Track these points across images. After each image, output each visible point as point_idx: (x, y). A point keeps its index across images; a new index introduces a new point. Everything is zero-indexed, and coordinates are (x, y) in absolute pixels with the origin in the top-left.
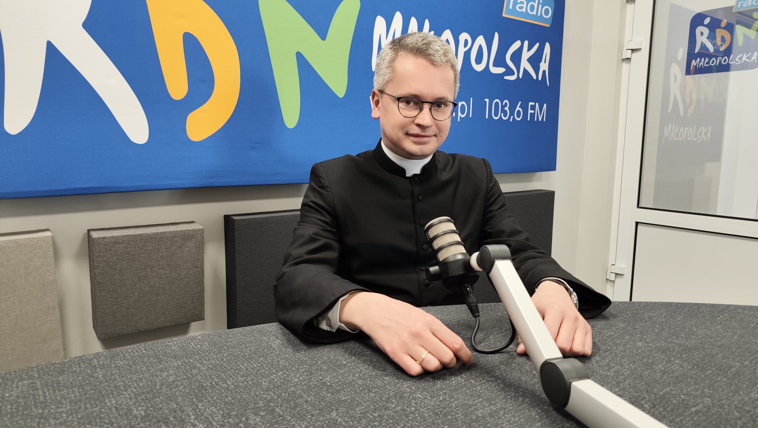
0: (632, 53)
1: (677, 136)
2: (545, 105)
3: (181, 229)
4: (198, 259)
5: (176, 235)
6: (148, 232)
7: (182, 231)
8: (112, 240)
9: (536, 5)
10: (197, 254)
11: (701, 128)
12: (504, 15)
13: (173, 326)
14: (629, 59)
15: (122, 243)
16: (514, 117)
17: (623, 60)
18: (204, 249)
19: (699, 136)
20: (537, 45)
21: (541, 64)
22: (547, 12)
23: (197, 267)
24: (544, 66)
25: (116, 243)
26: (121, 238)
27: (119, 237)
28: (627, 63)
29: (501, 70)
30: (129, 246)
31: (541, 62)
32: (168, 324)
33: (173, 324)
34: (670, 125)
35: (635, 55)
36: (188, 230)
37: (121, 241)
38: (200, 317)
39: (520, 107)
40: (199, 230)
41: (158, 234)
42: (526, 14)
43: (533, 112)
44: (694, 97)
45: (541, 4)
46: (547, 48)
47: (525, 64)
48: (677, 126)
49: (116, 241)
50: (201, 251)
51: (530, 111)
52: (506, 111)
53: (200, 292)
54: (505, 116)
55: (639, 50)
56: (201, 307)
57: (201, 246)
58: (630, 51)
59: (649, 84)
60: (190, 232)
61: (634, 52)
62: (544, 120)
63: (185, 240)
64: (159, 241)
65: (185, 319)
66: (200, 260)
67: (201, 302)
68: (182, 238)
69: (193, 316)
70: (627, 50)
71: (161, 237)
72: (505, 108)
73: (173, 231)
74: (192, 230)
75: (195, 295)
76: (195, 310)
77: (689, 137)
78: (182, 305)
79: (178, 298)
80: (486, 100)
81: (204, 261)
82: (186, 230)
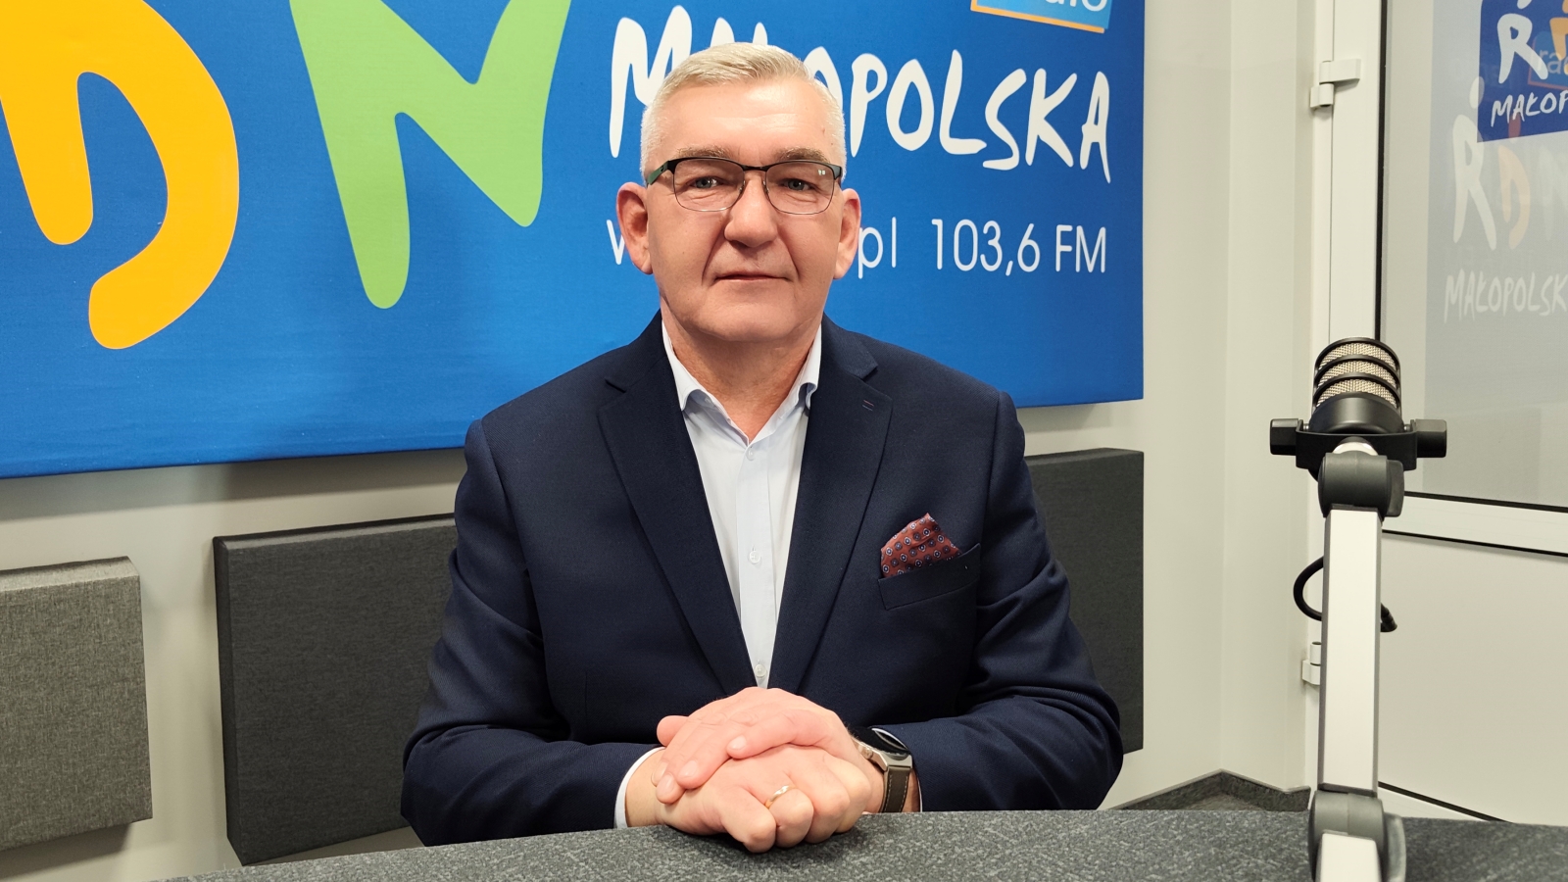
0: (1335, 91)
1: (1484, 301)
2: (1103, 232)
3: (74, 582)
4: (126, 658)
5: (63, 597)
7: (77, 586)
10: (123, 646)
11: (1549, 281)
12: (975, 7)
13: (62, 837)
14: (1327, 109)
16: (1016, 264)
17: (1315, 110)
19: (1545, 300)
20: (1073, 79)
21: (1085, 128)
23: (124, 680)
24: (1094, 132)
28: (1325, 118)
29: (973, 146)
31: (1085, 122)
32: (47, 833)
33: (62, 832)
34: (1461, 274)
35: (1343, 98)
36: (96, 584)
38: (145, 814)
39: (1030, 238)
40: (125, 581)
43: (1068, 248)
44: (1525, 199)
46: (1101, 86)
48: (1481, 274)
50: (134, 637)
51: (1060, 248)
52: (993, 248)
53: (138, 743)
54: (991, 262)
55: (1352, 82)
56: (140, 784)
57: (133, 624)
58: (1330, 87)
59: (1385, 167)
60: (100, 587)
61: (1339, 88)
62: (1103, 270)
63: (86, 609)
64: (14, 615)
65: (95, 818)
66: (131, 661)
67: (141, 771)
68: (78, 604)
69: (120, 808)
70: (1321, 84)
71: (20, 603)
72: (991, 243)
73: (51, 588)
74: (105, 581)
75: (124, 753)
76: (125, 793)
77: (1519, 302)
78: (87, 781)
79: (74, 764)
80: (935, 222)
81: (143, 662)
82: (89, 584)
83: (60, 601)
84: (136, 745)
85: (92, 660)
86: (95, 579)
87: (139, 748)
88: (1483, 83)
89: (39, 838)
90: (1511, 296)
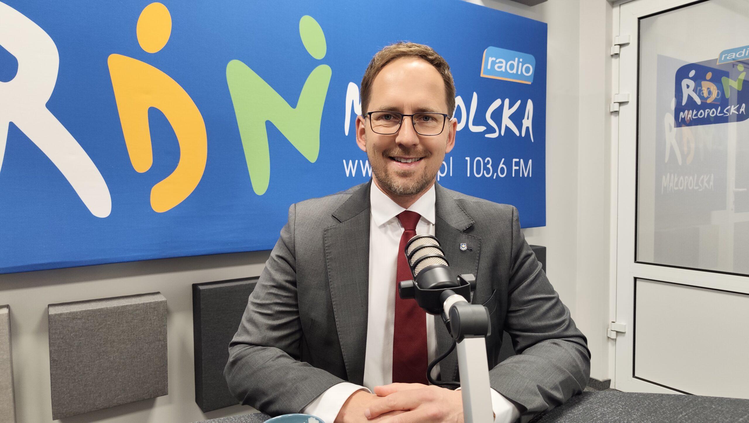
0: (620, 106)
1: (677, 186)
2: (530, 161)
3: (142, 302)
4: (161, 332)
5: (138, 308)
6: (108, 307)
7: (143, 304)
8: (70, 316)
9: (515, 64)
10: (160, 327)
11: (702, 177)
12: (482, 75)
13: (134, 402)
14: (617, 112)
15: (80, 319)
16: (497, 175)
17: (612, 113)
18: (166, 322)
19: (700, 185)
20: (519, 102)
21: (524, 121)
22: (527, 70)
23: (160, 340)
24: (527, 123)
25: (74, 319)
26: (79, 313)
27: (77, 312)
28: (616, 116)
29: (482, 129)
30: (87, 322)
31: (523, 118)
32: (129, 400)
33: (135, 400)
34: (668, 175)
35: (623, 108)
36: (150, 303)
37: (79, 317)
38: (164, 392)
39: (503, 164)
40: (161, 302)
41: (118, 308)
42: (506, 73)
43: (517, 168)
44: (693, 145)
45: (521, 62)
46: (530, 105)
47: (506, 122)
48: (676, 176)
49: (74, 316)
50: (164, 324)
51: (514, 168)
52: (489, 168)
53: (164, 365)
54: (488, 173)
55: (627, 103)
56: (164, 381)
57: (164, 319)
58: (618, 104)
59: (639, 136)
60: (152, 304)
61: (621, 105)
62: (530, 176)
63: (146, 313)
64: (120, 315)
65: (147, 394)
66: (162, 333)
67: (165, 376)
68: (143, 311)
69: (156, 391)
70: (614, 103)
71: (122, 311)
72: (488, 166)
73: (134, 304)
74: (154, 302)
75: (159, 369)
76: (158, 384)
77: (691, 186)
78: (144, 380)
79: (140, 373)
80: (467, 158)
81: (167, 334)
82: (148, 303)
83: (137, 310)
84: (163, 366)
85: (148, 333)
86: (150, 301)
87: (164, 367)
88: (676, 101)
89: (126, 402)
90: (687, 183)
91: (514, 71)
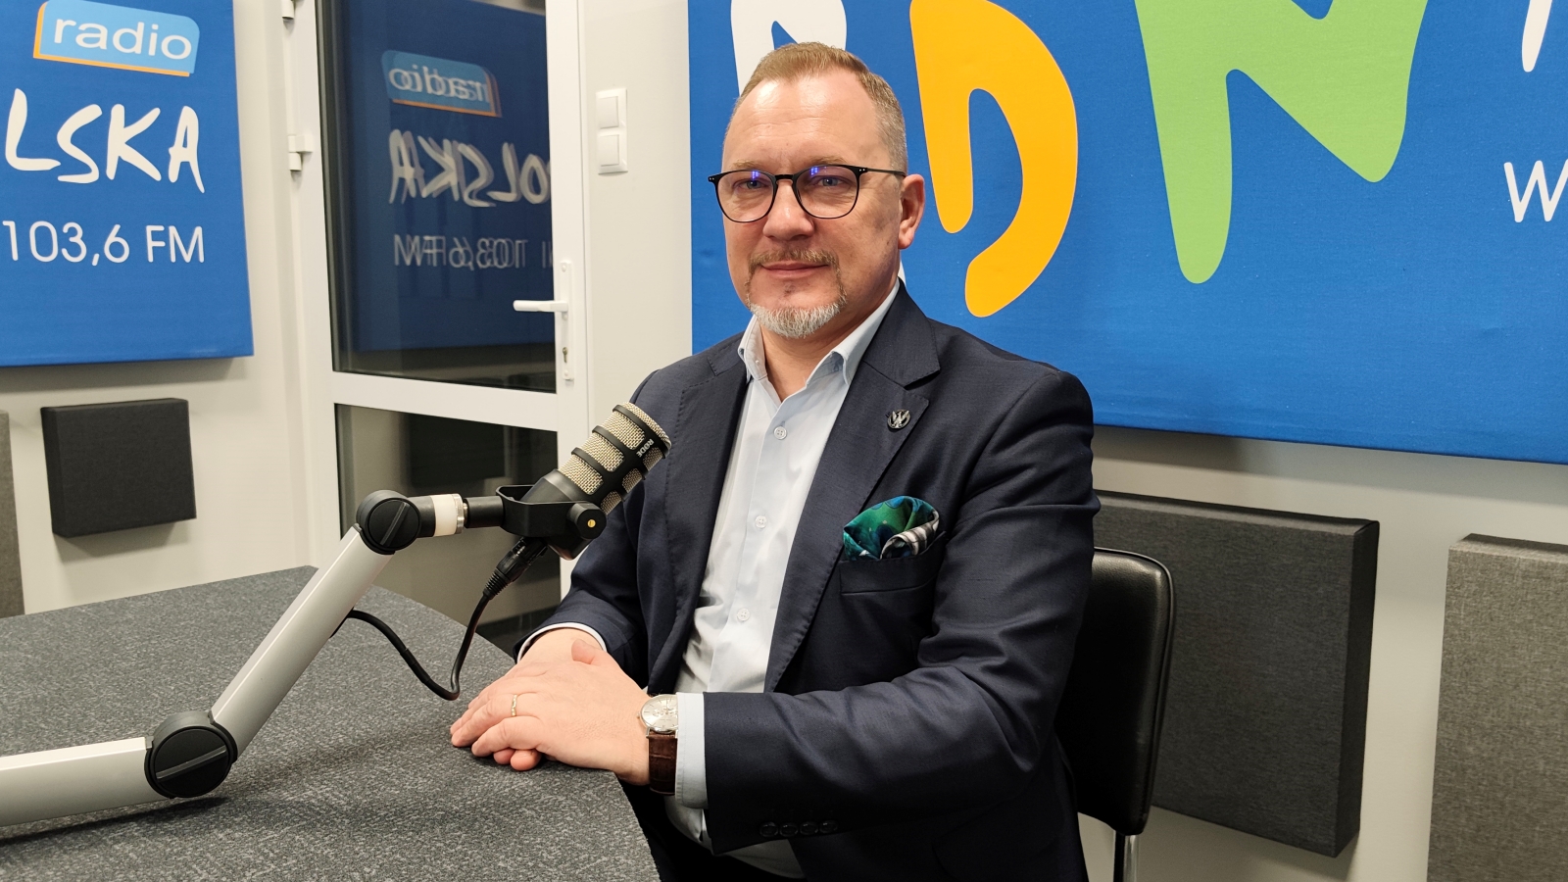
2: (198, 231)
9: (139, 34)
20: (155, 113)
21: (171, 150)
22: (176, 47)
24: (184, 152)
29: (48, 164)
31: (172, 144)
39: (117, 236)
43: (162, 244)
45: (155, 31)
46: (188, 117)
51: (151, 244)
52: (75, 244)
62: (202, 259)
72: (72, 240)
80: (5, 223)
91: (137, 49)
